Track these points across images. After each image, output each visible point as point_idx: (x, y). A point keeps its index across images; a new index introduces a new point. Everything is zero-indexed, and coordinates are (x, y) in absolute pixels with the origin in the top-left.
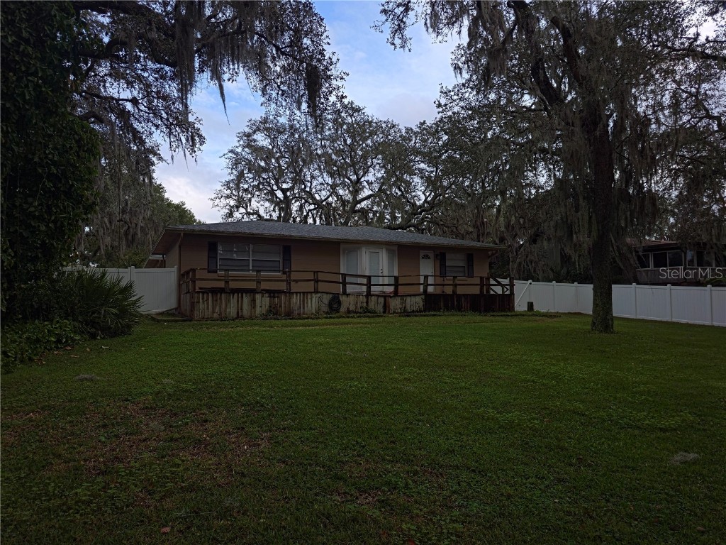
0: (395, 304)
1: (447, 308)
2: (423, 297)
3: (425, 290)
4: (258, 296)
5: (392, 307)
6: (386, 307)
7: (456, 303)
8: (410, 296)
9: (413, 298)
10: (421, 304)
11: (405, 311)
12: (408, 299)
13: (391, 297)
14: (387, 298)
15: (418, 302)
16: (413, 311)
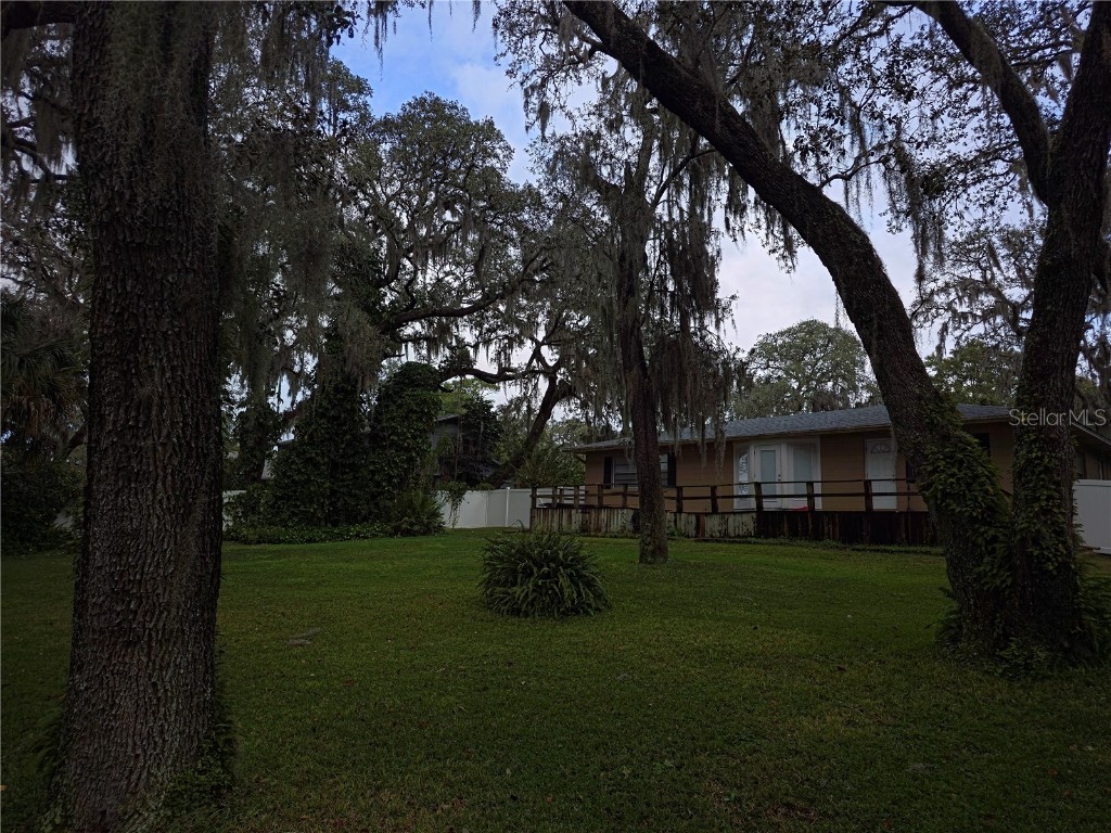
0: (712, 524)
1: (794, 534)
2: (754, 515)
3: (759, 506)
4: (573, 511)
5: (707, 529)
6: (699, 527)
7: (811, 526)
8: (734, 513)
9: (738, 517)
10: (751, 526)
11: (726, 534)
12: (731, 519)
13: (707, 514)
14: (701, 518)
15: (749, 522)
16: (739, 536)
